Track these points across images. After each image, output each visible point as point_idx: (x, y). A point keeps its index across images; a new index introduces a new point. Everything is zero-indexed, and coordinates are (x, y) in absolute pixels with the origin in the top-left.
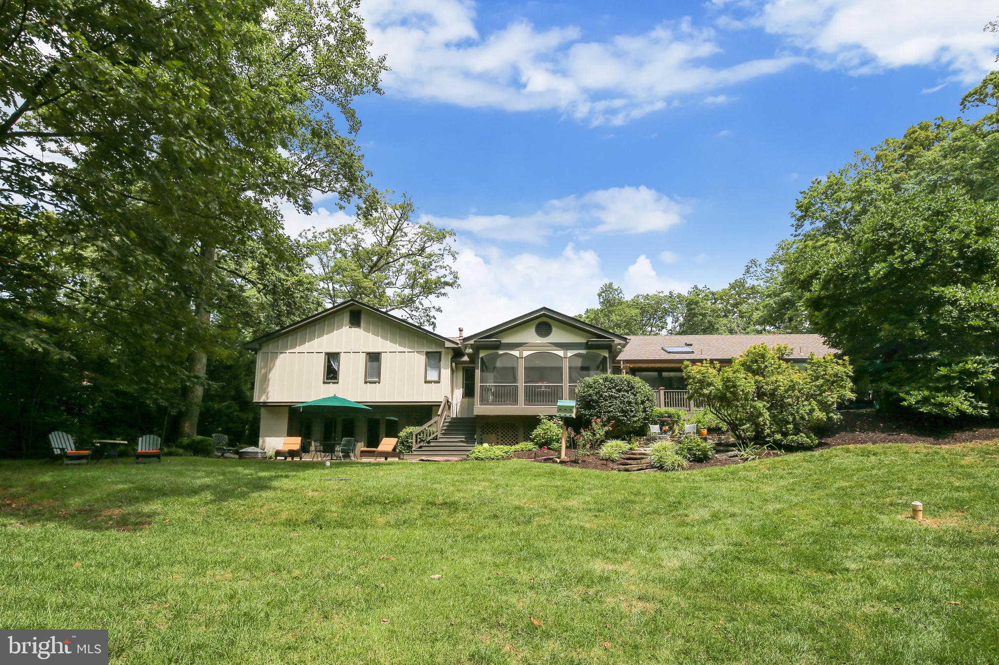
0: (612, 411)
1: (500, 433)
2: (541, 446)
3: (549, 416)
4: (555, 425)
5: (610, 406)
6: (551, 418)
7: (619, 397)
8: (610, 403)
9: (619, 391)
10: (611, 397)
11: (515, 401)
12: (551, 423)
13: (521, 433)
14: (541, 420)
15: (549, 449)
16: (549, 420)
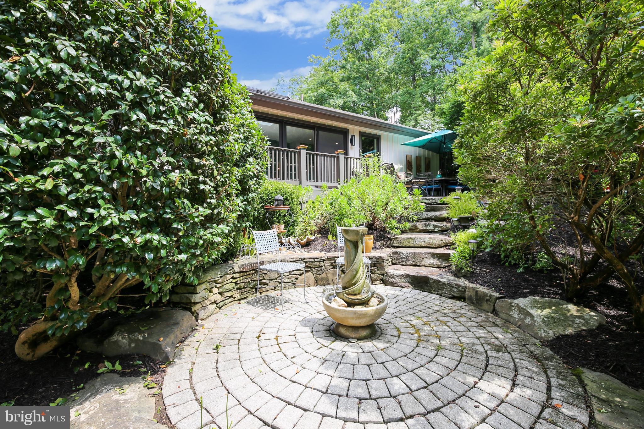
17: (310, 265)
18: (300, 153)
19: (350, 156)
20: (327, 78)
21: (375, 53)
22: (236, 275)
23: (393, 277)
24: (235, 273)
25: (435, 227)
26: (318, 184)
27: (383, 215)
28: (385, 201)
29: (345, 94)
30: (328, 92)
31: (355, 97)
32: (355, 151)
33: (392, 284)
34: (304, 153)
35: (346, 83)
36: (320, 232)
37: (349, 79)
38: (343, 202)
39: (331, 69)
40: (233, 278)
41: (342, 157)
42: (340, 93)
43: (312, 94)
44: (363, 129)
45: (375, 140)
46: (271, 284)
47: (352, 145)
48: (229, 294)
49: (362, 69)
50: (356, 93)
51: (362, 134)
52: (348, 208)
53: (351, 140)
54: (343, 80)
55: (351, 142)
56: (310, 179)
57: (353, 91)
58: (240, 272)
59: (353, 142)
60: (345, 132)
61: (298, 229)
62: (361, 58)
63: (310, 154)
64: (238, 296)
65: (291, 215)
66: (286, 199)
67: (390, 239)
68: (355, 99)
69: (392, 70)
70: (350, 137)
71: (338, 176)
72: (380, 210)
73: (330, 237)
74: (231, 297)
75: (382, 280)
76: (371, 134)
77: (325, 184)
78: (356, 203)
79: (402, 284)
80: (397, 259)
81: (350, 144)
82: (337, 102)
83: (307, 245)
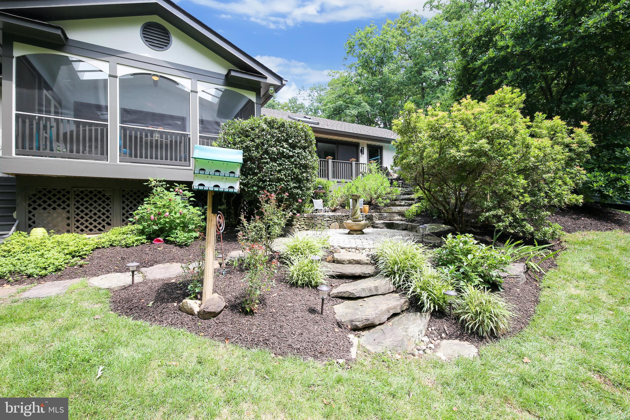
0: (282, 180)
1: (72, 209)
2: (152, 237)
3: (168, 182)
4: (178, 198)
5: (280, 171)
6: (170, 185)
7: (292, 157)
8: (280, 165)
9: (293, 146)
10: (282, 155)
11: (103, 153)
12: (172, 195)
13: (116, 210)
14: (151, 189)
15: (167, 242)
16: (168, 189)
17: (337, 219)
18: (328, 162)
19: (361, 162)
20: (344, 91)
21: (385, 70)
22: (305, 219)
23: (377, 224)
24: (304, 218)
25: (406, 203)
26: (339, 180)
27: (375, 196)
28: (376, 188)
29: (359, 105)
30: (344, 104)
31: (368, 108)
32: (364, 158)
33: (377, 227)
34: (330, 161)
35: (361, 96)
36: (341, 206)
37: (363, 91)
38: (354, 189)
39: (347, 84)
40: (304, 220)
41: (354, 163)
42: (355, 104)
43: (331, 106)
44: (370, 142)
45: (379, 150)
46: (319, 226)
47: (362, 154)
48: (303, 226)
49: (375, 83)
50: (369, 104)
51: (369, 146)
52: (356, 191)
53: (361, 150)
54: (358, 93)
55: (361, 152)
56: (334, 178)
57: (366, 102)
58: (306, 218)
59: (362, 152)
60: (357, 145)
61: (329, 203)
62: (373, 74)
63: (334, 162)
64: (306, 228)
65: (325, 196)
66: (323, 188)
67: (379, 209)
68: (369, 110)
69: (401, 83)
70: (360, 148)
71: (352, 175)
72: (373, 193)
73: (346, 208)
74: (303, 228)
75: (372, 226)
76: (375, 145)
77: (344, 180)
78: (360, 189)
79: (381, 227)
80: (382, 217)
81: (360, 153)
82: (352, 112)
83: (334, 211)
